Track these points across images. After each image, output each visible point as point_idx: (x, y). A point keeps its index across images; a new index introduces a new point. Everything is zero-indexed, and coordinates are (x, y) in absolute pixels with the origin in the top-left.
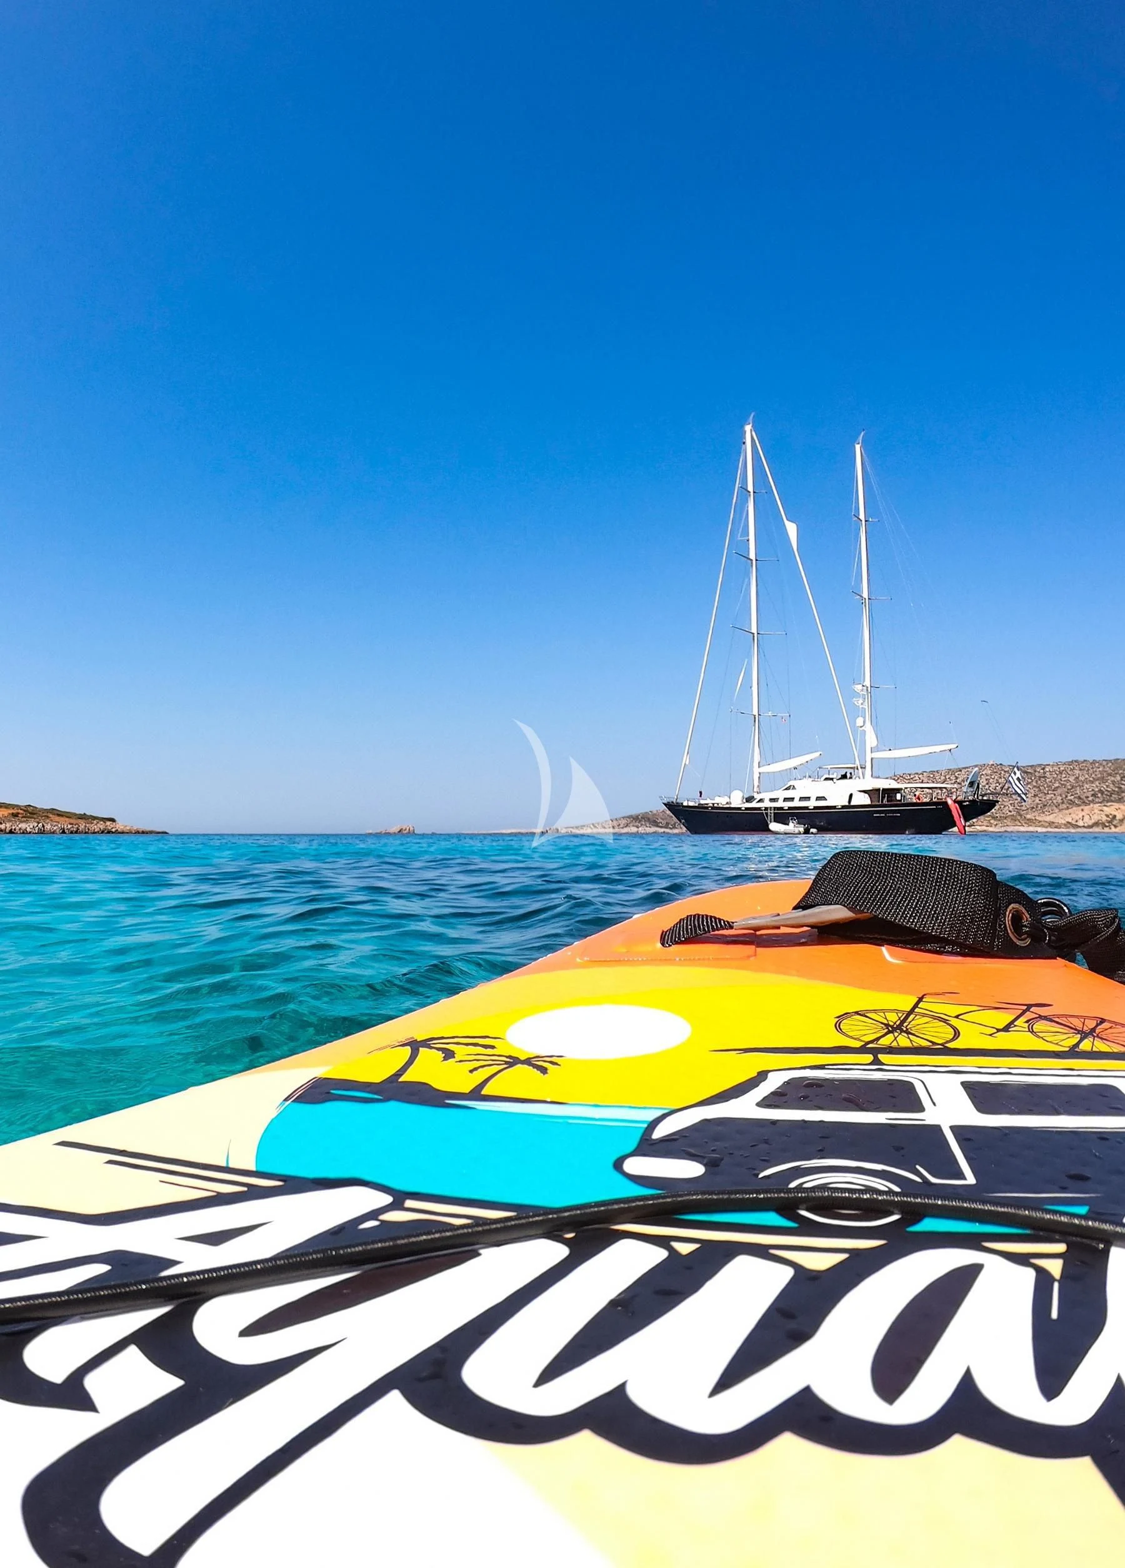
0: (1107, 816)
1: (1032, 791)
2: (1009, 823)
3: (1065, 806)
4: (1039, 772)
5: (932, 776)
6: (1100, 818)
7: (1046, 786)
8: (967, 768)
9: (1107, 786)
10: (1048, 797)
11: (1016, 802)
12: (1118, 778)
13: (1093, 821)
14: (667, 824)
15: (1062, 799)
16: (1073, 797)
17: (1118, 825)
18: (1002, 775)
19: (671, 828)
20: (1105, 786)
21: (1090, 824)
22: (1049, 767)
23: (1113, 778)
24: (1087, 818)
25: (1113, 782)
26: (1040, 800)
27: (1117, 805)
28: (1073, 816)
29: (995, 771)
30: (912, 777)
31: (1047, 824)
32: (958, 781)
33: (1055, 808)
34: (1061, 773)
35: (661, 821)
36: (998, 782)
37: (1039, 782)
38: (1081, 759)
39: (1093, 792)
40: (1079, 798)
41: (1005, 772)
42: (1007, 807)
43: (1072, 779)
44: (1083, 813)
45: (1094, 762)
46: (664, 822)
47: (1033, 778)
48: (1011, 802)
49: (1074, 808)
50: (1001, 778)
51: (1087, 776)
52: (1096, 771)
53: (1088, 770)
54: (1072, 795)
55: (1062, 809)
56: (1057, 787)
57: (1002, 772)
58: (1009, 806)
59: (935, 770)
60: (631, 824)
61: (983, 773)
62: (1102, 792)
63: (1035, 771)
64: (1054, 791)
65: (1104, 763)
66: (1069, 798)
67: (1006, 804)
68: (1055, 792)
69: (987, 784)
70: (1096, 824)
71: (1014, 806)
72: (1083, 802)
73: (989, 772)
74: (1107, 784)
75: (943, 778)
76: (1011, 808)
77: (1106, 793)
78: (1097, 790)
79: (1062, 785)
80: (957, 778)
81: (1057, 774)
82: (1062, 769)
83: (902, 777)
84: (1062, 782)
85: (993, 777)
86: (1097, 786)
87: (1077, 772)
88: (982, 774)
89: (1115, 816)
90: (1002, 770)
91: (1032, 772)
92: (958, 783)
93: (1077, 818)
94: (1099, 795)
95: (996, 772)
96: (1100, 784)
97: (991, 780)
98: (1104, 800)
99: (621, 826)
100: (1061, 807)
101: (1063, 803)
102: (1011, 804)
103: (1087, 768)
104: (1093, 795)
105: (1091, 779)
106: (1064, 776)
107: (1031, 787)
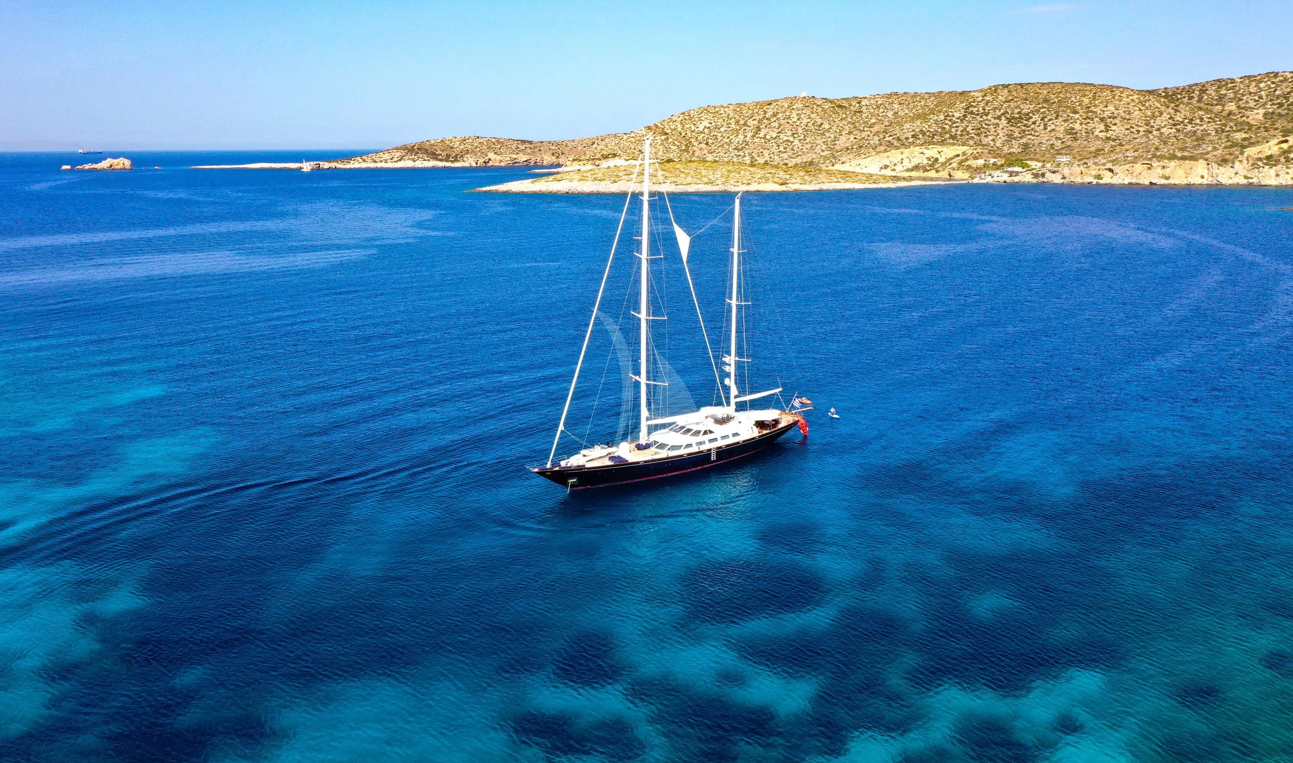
0: (929, 159)
1: (847, 127)
2: (824, 180)
3: (882, 148)
4: (855, 107)
5: (738, 109)
6: (920, 161)
7: (861, 122)
8: (777, 100)
9: (929, 126)
10: (864, 135)
11: (830, 140)
12: (942, 117)
13: (913, 164)
14: (448, 156)
15: (879, 140)
16: (891, 138)
17: (940, 169)
18: (815, 110)
19: (452, 162)
20: (927, 126)
21: (910, 167)
22: (866, 100)
23: (936, 118)
24: (906, 162)
25: (936, 122)
26: (855, 138)
27: (940, 148)
28: (891, 159)
29: (807, 104)
30: (717, 110)
31: (864, 178)
32: (767, 116)
33: (871, 150)
34: (878, 107)
35: (441, 152)
36: (810, 118)
37: (854, 117)
38: (901, 91)
39: (913, 133)
40: (899, 139)
41: (818, 106)
42: (819, 146)
43: (890, 114)
44: (902, 156)
45: (916, 95)
46: (444, 154)
47: (848, 113)
48: (824, 140)
49: (893, 151)
50: (813, 113)
51: (907, 111)
52: (917, 105)
53: (909, 104)
54: (891, 136)
55: (880, 152)
56: (874, 124)
57: (815, 106)
58: (822, 144)
59: (743, 102)
60: (407, 158)
61: (795, 107)
62: (924, 134)
63: (850, 105)
64: (870, 127)
65: (927, 96)
66: (887, 139)
67: (819, 142)
68: (871, 129)
69: (798, 119)
70: (916, 168)
71: (827, 145)
72: (902, 144)
73: (801, 106)
74: (929, 124)
75: (750, 112)
76: (824, 147)
77: (928, 134)
78: (918, 130)
79: (880, 120)
80: (765, 113)
81: (874, 109)
82: (879, 102)
83: (706, 110)
84: (880, 118)
85: (804, 112)
86: (918, 126)
87: (896, 106)
88: (793, 109)
89: (937, 160)
90: (815, 104)
91: (847, 106)
92: (767, 119)
93: (896, 161)
94: (921, 136)
95: (808, 106)
96: (921, 123)
97: (802, 116)
98: (925, 142)
99: (395, 159)
100: (878, 149)
101: (880, 145)
102: (824, 142)
103: (907, 102)
104: (913, 136)
105: (912, 115)
106: (881, 110)
107: (846, 123)
